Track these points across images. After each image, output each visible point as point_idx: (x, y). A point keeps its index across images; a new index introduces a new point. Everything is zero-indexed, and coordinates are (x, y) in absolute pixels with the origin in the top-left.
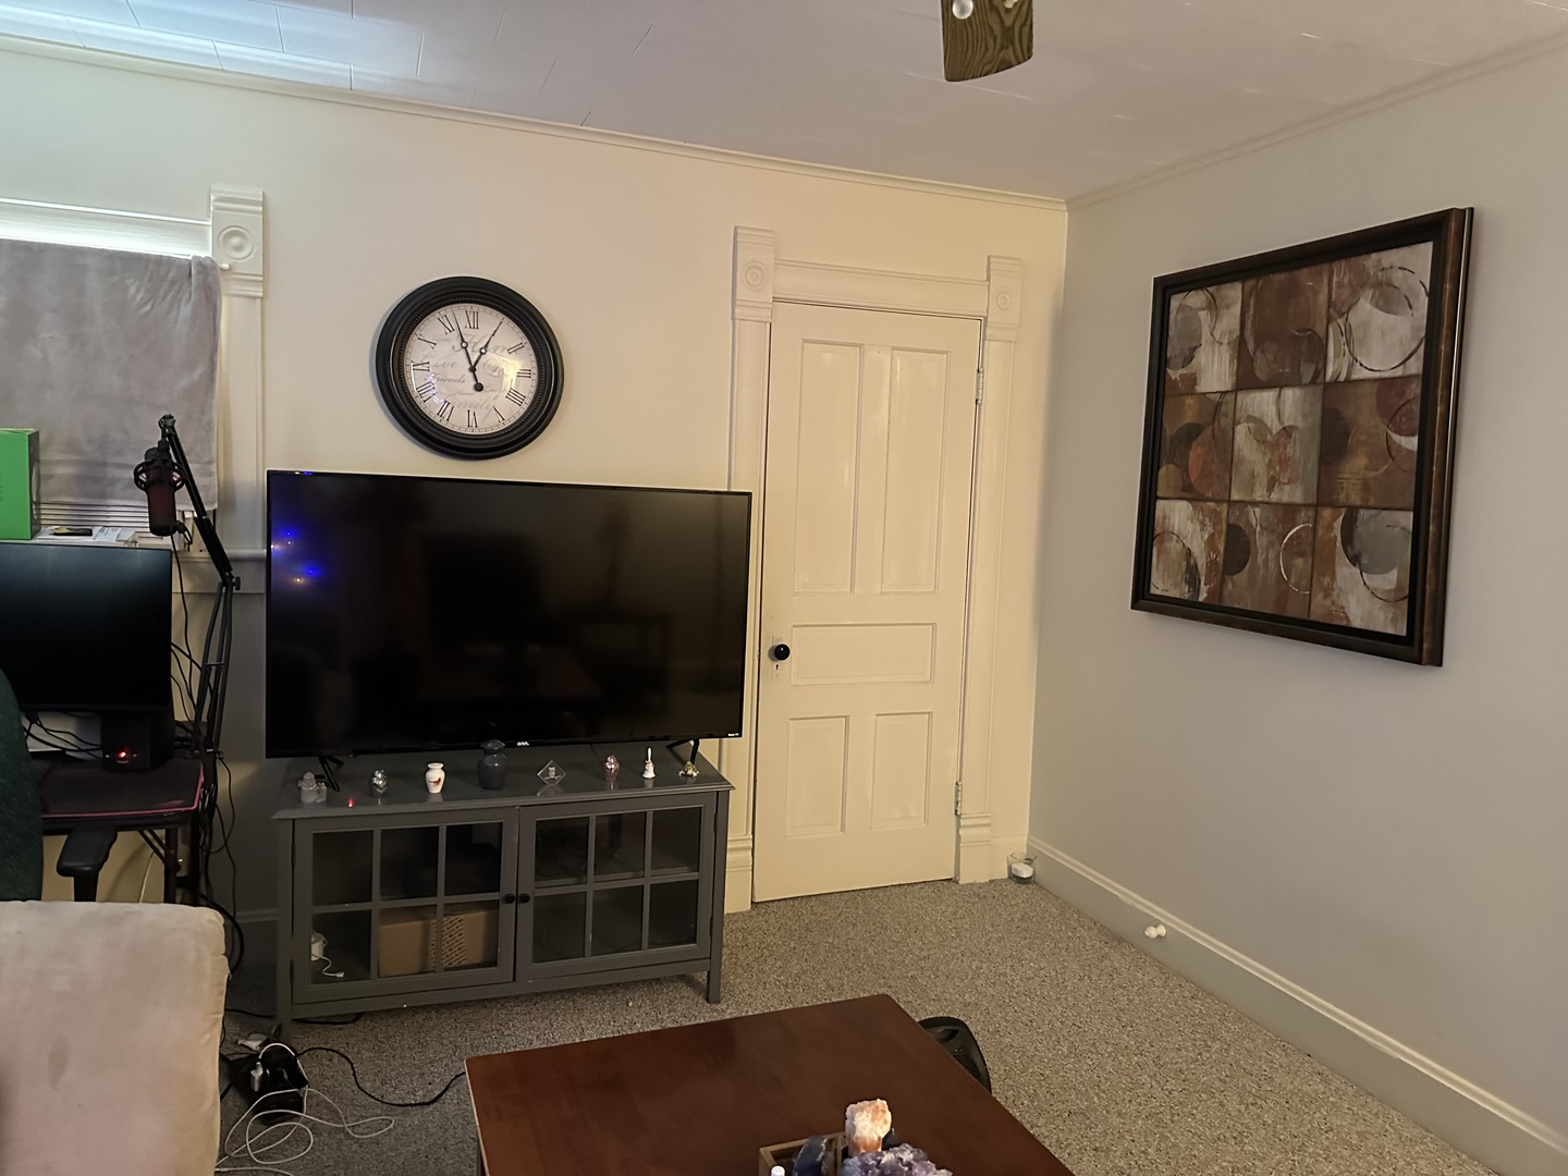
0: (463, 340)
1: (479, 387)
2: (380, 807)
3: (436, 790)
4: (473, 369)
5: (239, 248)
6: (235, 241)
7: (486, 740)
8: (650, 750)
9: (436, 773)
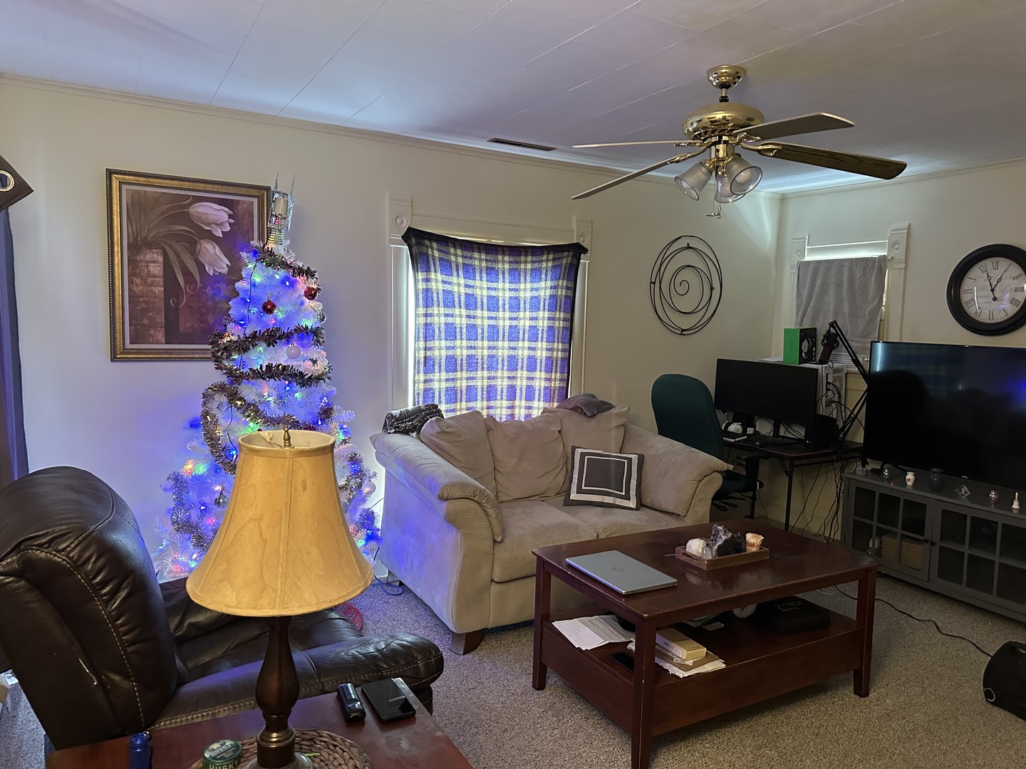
0: (988, 276)
1: (995, 299)
2: (885, 484)
3: (910, 484)
4: (992, 290)
5: (897, 249)
6: (896, 246)
7: (933, 468)
8: (1017, 494)
9: (910, 476)
